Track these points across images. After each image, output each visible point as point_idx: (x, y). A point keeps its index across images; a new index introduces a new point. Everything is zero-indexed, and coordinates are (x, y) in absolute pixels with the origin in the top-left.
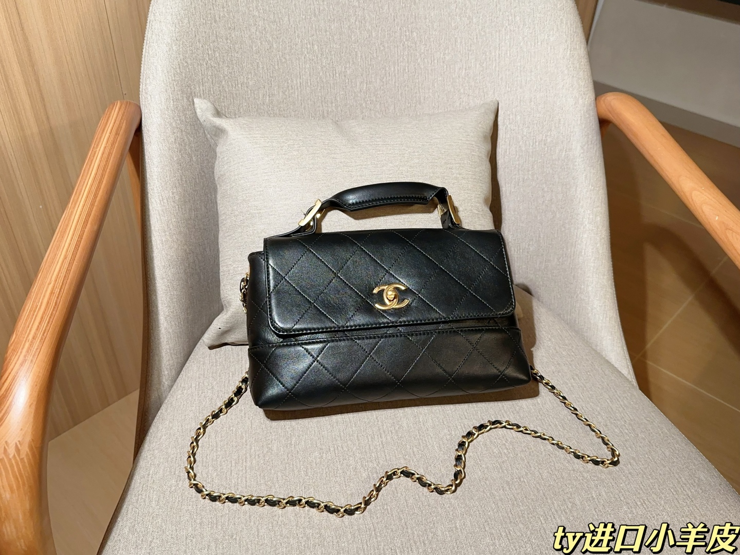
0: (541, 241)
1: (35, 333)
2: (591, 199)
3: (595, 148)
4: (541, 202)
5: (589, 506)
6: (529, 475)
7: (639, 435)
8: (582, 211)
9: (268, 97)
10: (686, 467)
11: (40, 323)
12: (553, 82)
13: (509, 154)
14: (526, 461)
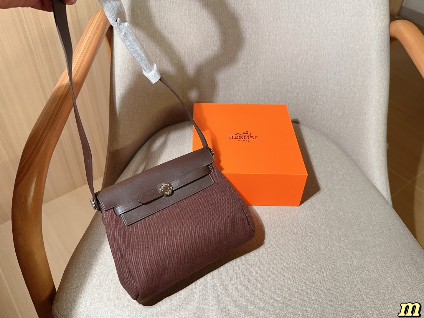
0: (345, 110)
2: (379, 86)
3: (385, 55)
4: (348, 86)
5: (345, 268)
6: (312, 247)
7: (384, 232)
8: (373, 93)
9: (188, 11)
10: (409, 254)
12: (363, 11)
13: (332, 54)
14: (312, 238)
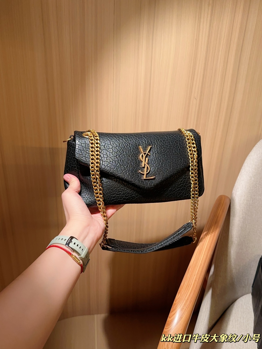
1: (188, 297)
11: (190, 293)
